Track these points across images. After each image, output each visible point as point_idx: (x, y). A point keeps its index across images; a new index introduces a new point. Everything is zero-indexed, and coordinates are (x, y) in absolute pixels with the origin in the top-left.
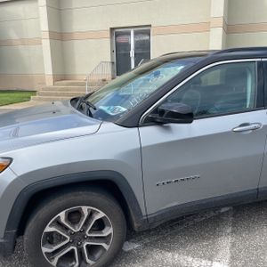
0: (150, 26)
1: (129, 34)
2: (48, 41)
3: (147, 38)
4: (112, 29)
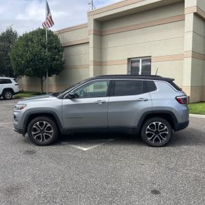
0: (151, 56)
1: (139, 61)
3: (149, 63)
4: (129, 59)
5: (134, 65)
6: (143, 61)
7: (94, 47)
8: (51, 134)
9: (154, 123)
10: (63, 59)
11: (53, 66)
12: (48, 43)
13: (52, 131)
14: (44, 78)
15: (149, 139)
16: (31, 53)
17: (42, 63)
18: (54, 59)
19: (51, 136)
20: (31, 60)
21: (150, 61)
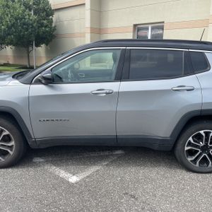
0: (163, 22)
1: (148, 29)
2: (89, 34)
3: (161, 32)
4: (135, 26)
5: (142, 33)
6: (152, 29)
7: (91, 10)
8: (11, 147)
9: (202, 132)
10: (53, 25)
11: (41, 33)
12: (34, 4)
13: (12, 143)
14: (30, 48)
15: (190, 159)
16: (12, 16)
17: (27, 29)
18: (42, 25)
19: (11, 153)
20: (13, 25)
21: (162, 28)
